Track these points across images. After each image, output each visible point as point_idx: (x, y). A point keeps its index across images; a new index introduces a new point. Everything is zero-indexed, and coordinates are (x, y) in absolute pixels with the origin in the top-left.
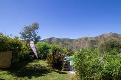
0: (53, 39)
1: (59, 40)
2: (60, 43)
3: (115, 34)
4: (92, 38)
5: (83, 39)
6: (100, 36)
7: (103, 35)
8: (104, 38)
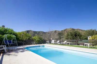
0: (30, 31)
1: (35, 32)
2: (36, 35)
3: (73, 29)
4: (59, 31)
5: (54, 32)
6: (64, 30)
7: (66, 29)
8: (67, 32)
